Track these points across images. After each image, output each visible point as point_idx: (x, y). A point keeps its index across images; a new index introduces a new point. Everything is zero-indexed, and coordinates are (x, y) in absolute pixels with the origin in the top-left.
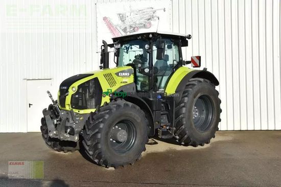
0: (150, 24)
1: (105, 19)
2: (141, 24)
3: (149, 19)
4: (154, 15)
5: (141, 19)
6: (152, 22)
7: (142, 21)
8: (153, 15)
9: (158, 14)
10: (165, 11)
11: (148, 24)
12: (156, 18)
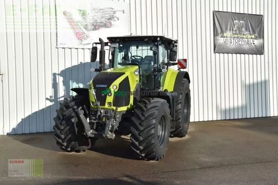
0: (111, 23)
1: (64, 13)
2: (102, 23)
3: (110, 19)
4: (115, 15)
5: (102, 17)
6: (112, 22)
7: (103, 20)
8: (113, 16)
9: (118, 14)
10: (124, 13)
11: (109, 24)
12: (115, 19)
